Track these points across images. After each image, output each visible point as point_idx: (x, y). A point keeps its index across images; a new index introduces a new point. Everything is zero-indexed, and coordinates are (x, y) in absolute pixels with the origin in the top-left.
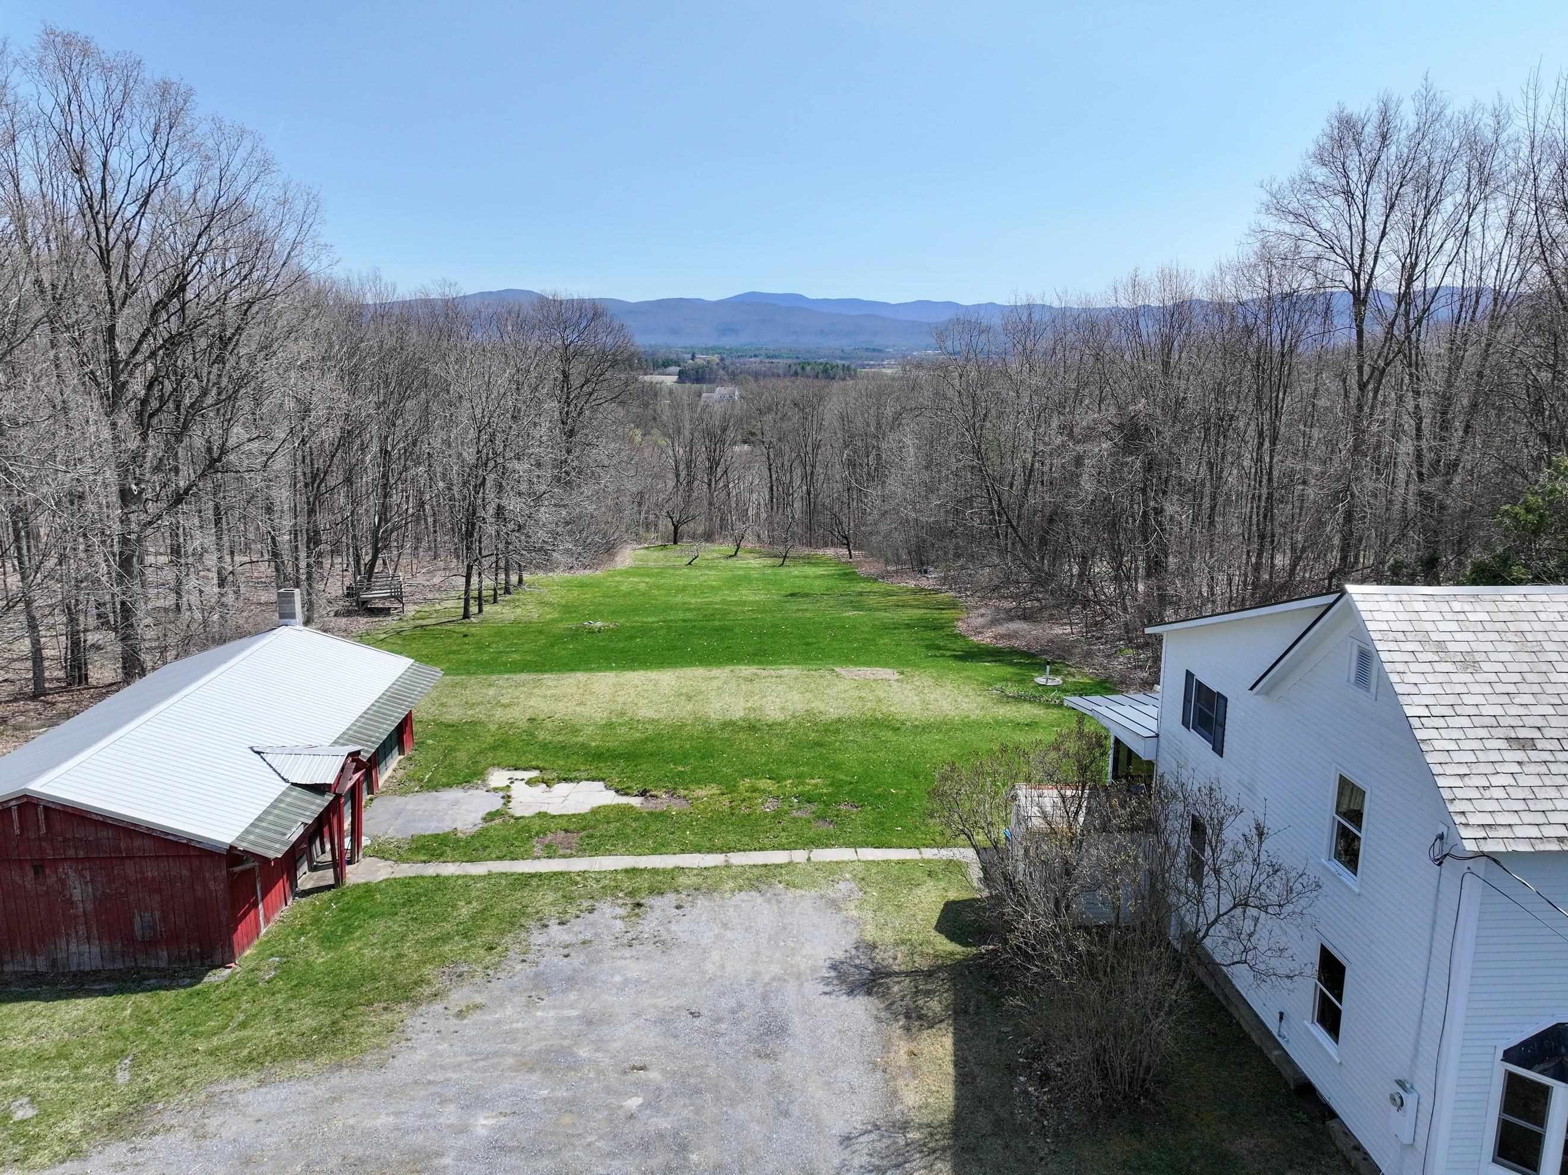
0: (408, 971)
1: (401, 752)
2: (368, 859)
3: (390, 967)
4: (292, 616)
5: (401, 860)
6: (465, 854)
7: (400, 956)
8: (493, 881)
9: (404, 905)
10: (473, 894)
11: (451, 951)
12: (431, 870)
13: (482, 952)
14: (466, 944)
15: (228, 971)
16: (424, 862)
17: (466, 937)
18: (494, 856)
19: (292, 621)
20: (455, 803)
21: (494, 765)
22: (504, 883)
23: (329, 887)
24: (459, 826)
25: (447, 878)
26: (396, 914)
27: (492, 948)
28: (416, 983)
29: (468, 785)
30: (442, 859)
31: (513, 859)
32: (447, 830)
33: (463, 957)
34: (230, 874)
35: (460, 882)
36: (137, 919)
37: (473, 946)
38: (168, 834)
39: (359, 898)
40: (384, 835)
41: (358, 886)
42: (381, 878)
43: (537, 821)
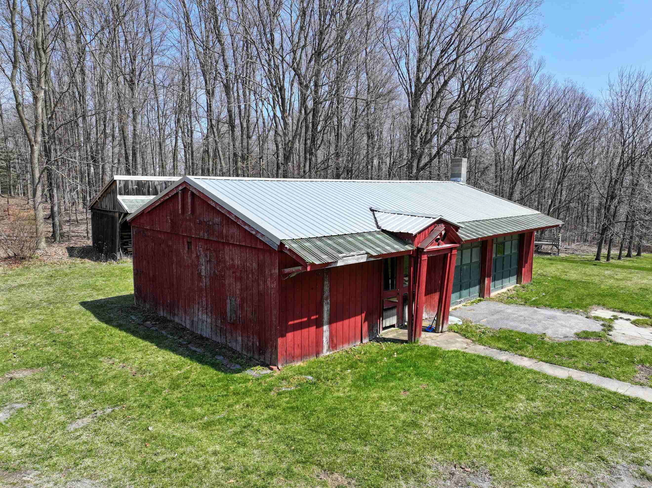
0: (409, 449)
1: (519, 281)
2: (452, 334)
3: (391, 432)
4: (459, 175)
5: (481, 341)
6: (546, 355)
7: (414, 424)
8: (571, 388)
9: (457, 376)
10: (541, 392)
11: (479, 447)
12: (503, 357)
13: (523, 470)
14: (504, 447)
15: (269, 371)
16: (501, 349)
17: (509, 438)
18: (580, 366)
19: (459, 179)
20: (554, 318)
21: (599, 304)
22: (586, 394)
23: (402, 342)
24: (549, 333)
25: (517, 368)
26: (443, 381)
27: (539, 472)
28: (403, 471)
29: (567, 310)
30: (520, 352)
31: (603, 375)
32: (535, 332)
33: (491, 465)
34: (281, 274)
35: (529, 376)
36: (228, 301)
37: (513, 455)
38: (245, 224)
39: (421, 356)
40: (476, 322)
41: (427, 347)
42: (453, 349)
43: (643, 351)
